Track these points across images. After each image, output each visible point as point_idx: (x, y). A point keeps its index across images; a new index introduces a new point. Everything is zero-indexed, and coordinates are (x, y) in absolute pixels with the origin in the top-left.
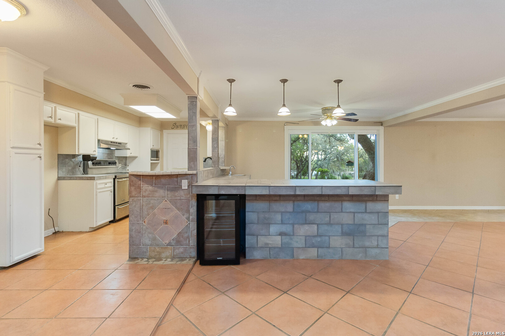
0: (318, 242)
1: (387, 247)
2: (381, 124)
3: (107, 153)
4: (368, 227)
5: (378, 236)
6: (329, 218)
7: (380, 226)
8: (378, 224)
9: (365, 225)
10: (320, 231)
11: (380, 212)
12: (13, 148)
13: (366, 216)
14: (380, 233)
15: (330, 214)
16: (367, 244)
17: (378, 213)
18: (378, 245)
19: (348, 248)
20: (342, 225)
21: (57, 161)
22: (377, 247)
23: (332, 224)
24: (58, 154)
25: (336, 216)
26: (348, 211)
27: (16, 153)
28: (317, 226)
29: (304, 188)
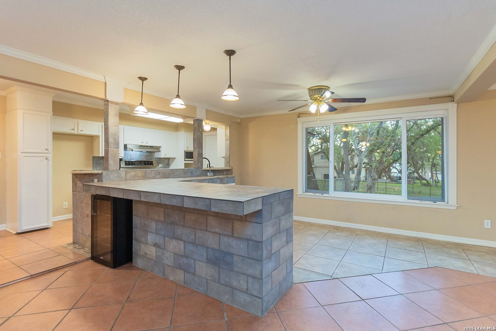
0: (185, 264)
1: (260, 296)
2: (451, 98)
3: (146, 155)
4: (235, 258)
5: (248, 276)
6: (194, 235)
7: (250, 261)
8: (248, 257)
9: (232, 255)
10: (186, 250)
11: (250, 240)
12: (22, 153)
13: (234, 242)
14: (250, 271)
15: (195, 231)
16: (235, 283)
17: (248, 240)
18: (247, 289)
19: (214, 281)
20: (207, 248)
21: (92, 161)
22: (247, 292)
23: (198, 245)
24: (93, 157)
25: (201, 235)
26: (213, 230)
27: (24, 156)
28: (184, 243)
29: (147, 194)
